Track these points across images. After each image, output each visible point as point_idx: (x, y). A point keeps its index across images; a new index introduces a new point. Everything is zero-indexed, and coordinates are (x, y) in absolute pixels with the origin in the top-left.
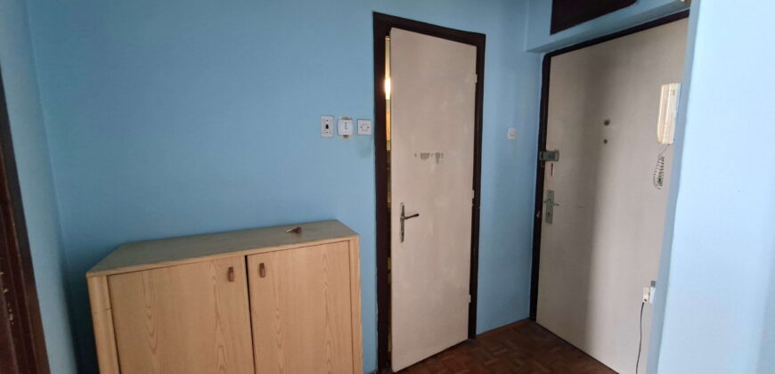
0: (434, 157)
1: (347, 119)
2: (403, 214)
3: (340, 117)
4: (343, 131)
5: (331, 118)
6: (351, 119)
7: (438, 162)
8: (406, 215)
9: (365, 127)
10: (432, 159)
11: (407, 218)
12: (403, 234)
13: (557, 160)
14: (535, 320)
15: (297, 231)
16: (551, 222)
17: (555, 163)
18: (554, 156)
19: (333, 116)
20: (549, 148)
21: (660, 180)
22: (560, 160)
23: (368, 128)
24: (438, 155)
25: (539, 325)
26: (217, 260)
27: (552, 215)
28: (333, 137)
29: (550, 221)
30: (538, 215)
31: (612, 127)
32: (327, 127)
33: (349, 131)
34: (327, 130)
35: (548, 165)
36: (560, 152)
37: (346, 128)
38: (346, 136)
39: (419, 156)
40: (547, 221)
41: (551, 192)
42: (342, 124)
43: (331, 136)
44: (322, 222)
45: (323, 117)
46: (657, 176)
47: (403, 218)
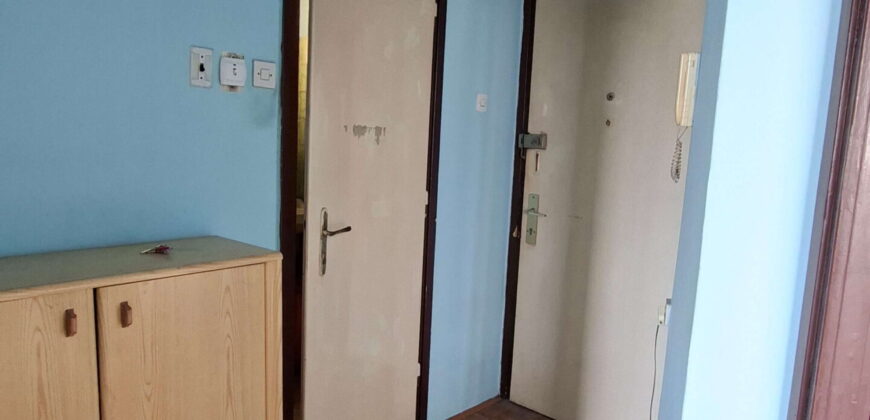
0: (373, 132)
1: (235, 57)
2: (325, 228)
3: (225, 53)
4: (228, 78)
5: (210, 53)
6: (243, 58)
7: (378, 141)
8: (331, 229)
9: (265, 75)
10: (370, 135)
11: (332, 234)
12: (324, 262)
13: (544, 149)
14: (508, 396)
15: (161, 251)
16: (534, 243)
17: (540, 152)
18: (539, 142)
19: (212, 49)
20: (531, 129)
21: (677, 171)
22: (548, 148)
23: (270, 76)
24: (378, 130)
25: (514, 404)
26: (43, 295)
27: (535, 232)
28: (211, 87)
29: (532, 242)
30: (515, 234)
31: (616, 102)
32: (202, 68)
33: (240, 79)
34: (201, 74)
35: (531, 155)
36: (548, 137)
37: (235, 73)
38: (232, 87)
39: (350, 129)
40: (527, 242)
41: (535, 197)
42: (227, 66)
43: (208, 84)
44: (191, 239)
45: (195, 50)
46: (674, 167)
47: (326, 233)
